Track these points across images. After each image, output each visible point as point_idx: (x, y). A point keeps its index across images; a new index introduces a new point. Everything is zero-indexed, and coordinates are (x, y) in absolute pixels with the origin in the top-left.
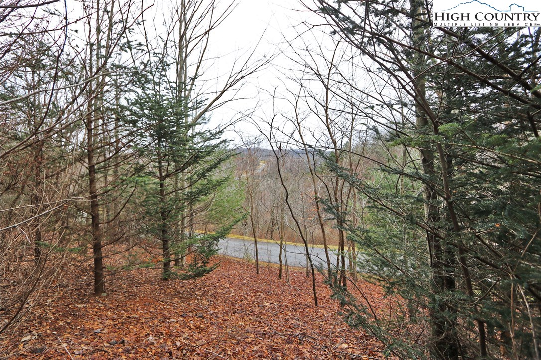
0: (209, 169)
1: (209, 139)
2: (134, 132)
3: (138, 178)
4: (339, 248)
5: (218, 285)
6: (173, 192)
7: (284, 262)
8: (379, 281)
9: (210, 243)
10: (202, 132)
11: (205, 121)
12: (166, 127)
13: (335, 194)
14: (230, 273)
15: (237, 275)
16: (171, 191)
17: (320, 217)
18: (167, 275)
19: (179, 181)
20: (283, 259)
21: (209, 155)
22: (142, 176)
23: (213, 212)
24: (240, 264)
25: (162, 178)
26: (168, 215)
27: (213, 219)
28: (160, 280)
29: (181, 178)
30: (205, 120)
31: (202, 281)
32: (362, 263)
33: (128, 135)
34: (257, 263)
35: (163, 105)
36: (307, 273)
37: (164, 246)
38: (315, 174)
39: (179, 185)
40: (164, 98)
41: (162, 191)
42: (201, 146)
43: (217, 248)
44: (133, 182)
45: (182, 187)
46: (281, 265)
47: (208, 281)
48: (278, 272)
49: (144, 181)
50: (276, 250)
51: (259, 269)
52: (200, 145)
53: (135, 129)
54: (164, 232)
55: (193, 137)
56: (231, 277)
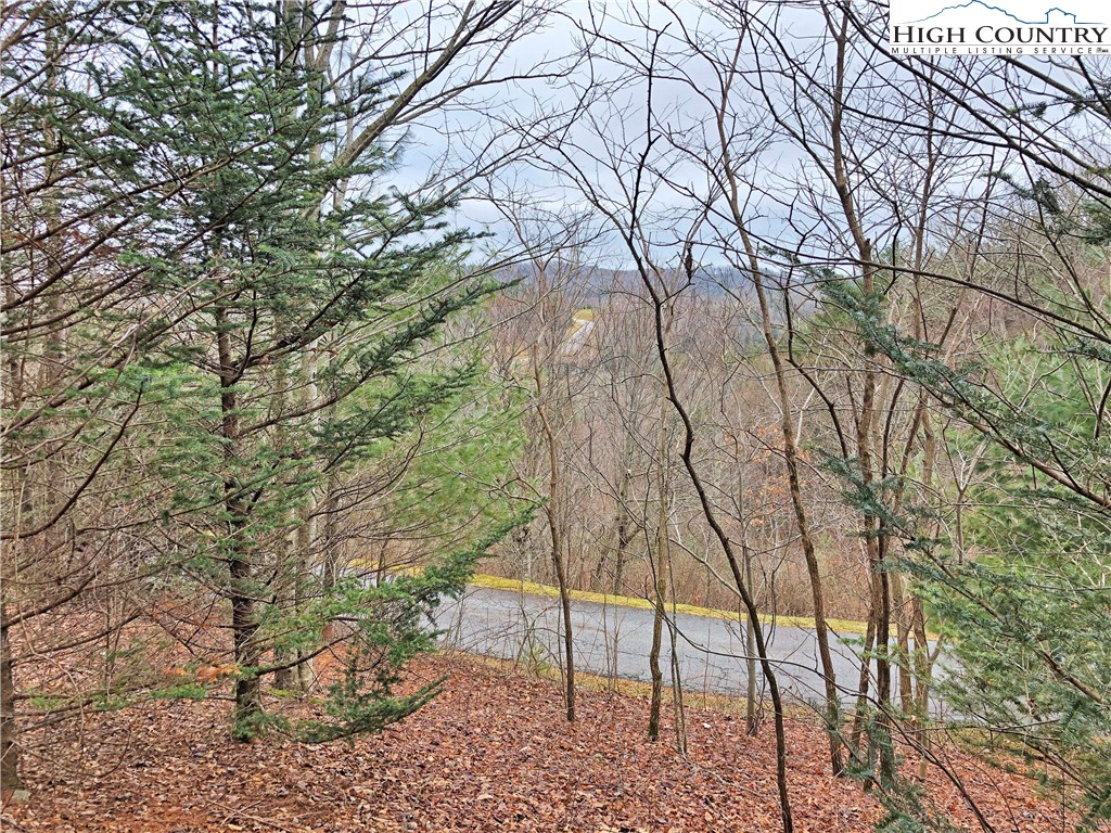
0: (405, 342)
1: (403, 229)
2: (123, 196)
3: (146, 372)
4: (870, 630)
5: (431, 759)
6: (271, 423)
7: (666, 676)
8: (1029, 759)
9: (404, 609)
10: (372, 199)
11: (380, 161)
12: (242, 182)
13: (861, 436)
14: (473, 713)
15: (499, 721)
16: (262, 417)
17: (801, 517)
18: (249, 724)
19: (289, 381)
20: (664, 666)
21: (404, 290)
22: (158, 366)
23: (411, 494)
24: (507, 684)
25: (230, 373)
26: (250, 508)
27: (412, 518)
28: (222, 739)
29: (297, 373)
30: (382, 156)
31: (372, 746)
32: (963, 692)
33: (102, 209)
34: (571, 682)
35: (231, 95)
36: (750, 719)
37: (236, 621)
38: (791, 361)
39: (292, 399)
40: (237, 71)
41: (229, 421)
42: (374, 256)
43: (431, 629)
44: (129, 387)
45: (303, 403)
46: (657, 690)
47: (395, 746)
48: (646, 714)
49: (167, 381)
50: (637, 633)
51: (578, 700)
52: (368, 250)
53: (128, 187)
54: (237, 567)
55: (342, 218)
56: (478, 730)
